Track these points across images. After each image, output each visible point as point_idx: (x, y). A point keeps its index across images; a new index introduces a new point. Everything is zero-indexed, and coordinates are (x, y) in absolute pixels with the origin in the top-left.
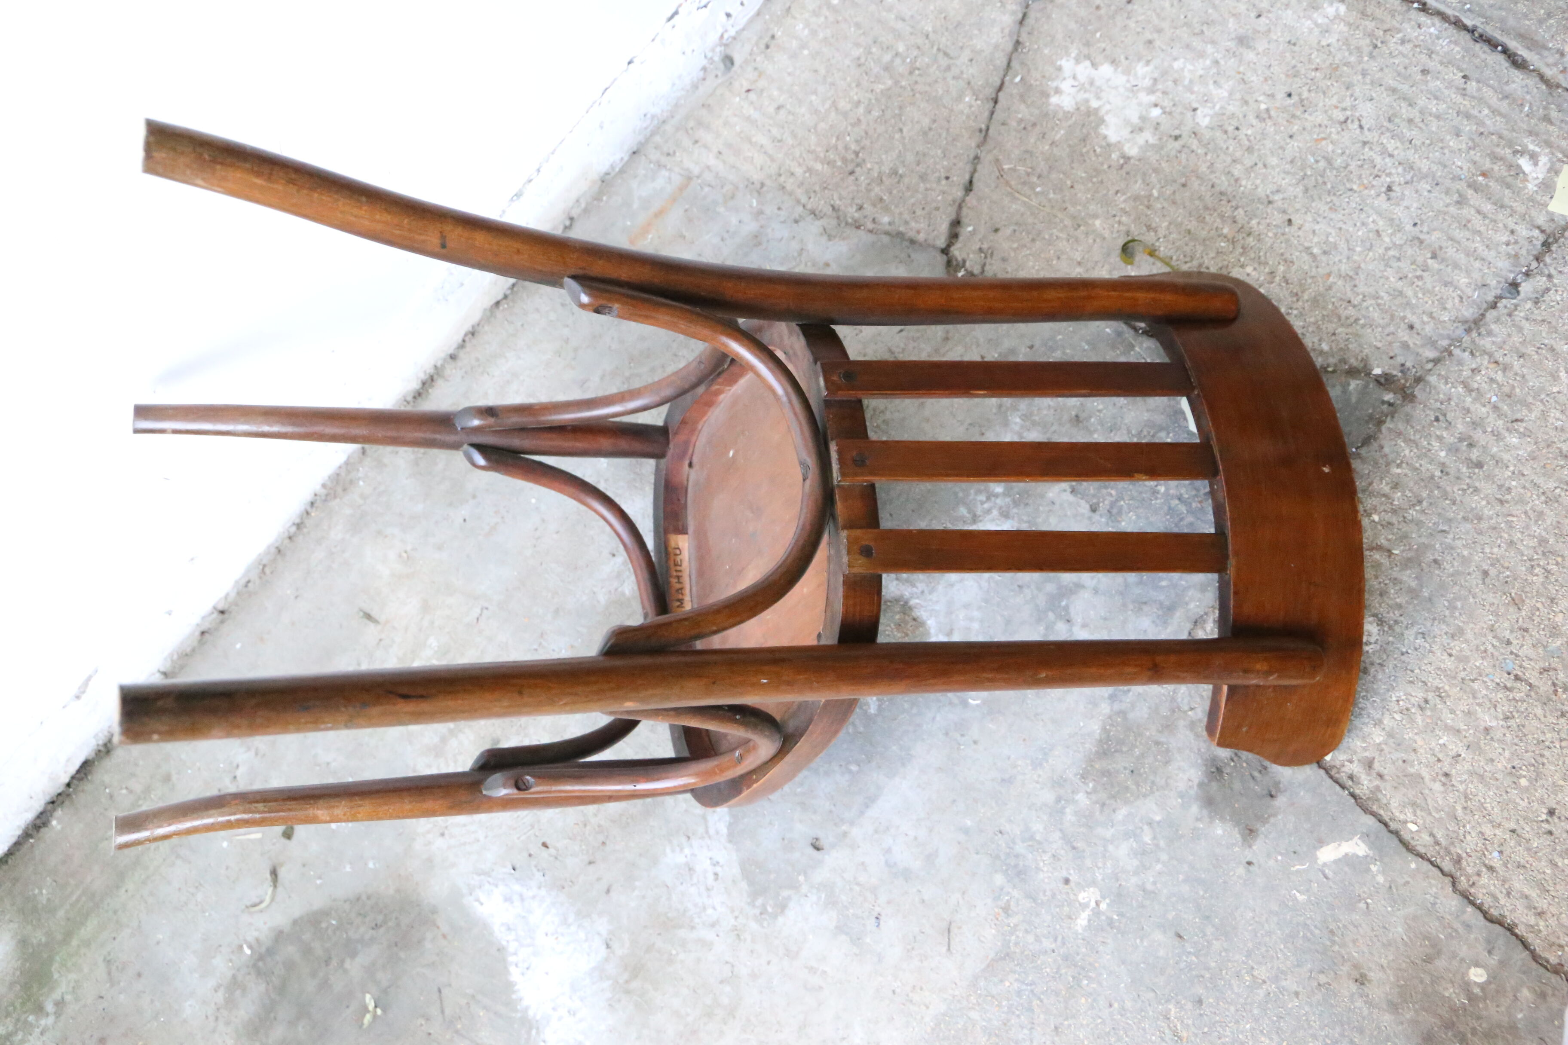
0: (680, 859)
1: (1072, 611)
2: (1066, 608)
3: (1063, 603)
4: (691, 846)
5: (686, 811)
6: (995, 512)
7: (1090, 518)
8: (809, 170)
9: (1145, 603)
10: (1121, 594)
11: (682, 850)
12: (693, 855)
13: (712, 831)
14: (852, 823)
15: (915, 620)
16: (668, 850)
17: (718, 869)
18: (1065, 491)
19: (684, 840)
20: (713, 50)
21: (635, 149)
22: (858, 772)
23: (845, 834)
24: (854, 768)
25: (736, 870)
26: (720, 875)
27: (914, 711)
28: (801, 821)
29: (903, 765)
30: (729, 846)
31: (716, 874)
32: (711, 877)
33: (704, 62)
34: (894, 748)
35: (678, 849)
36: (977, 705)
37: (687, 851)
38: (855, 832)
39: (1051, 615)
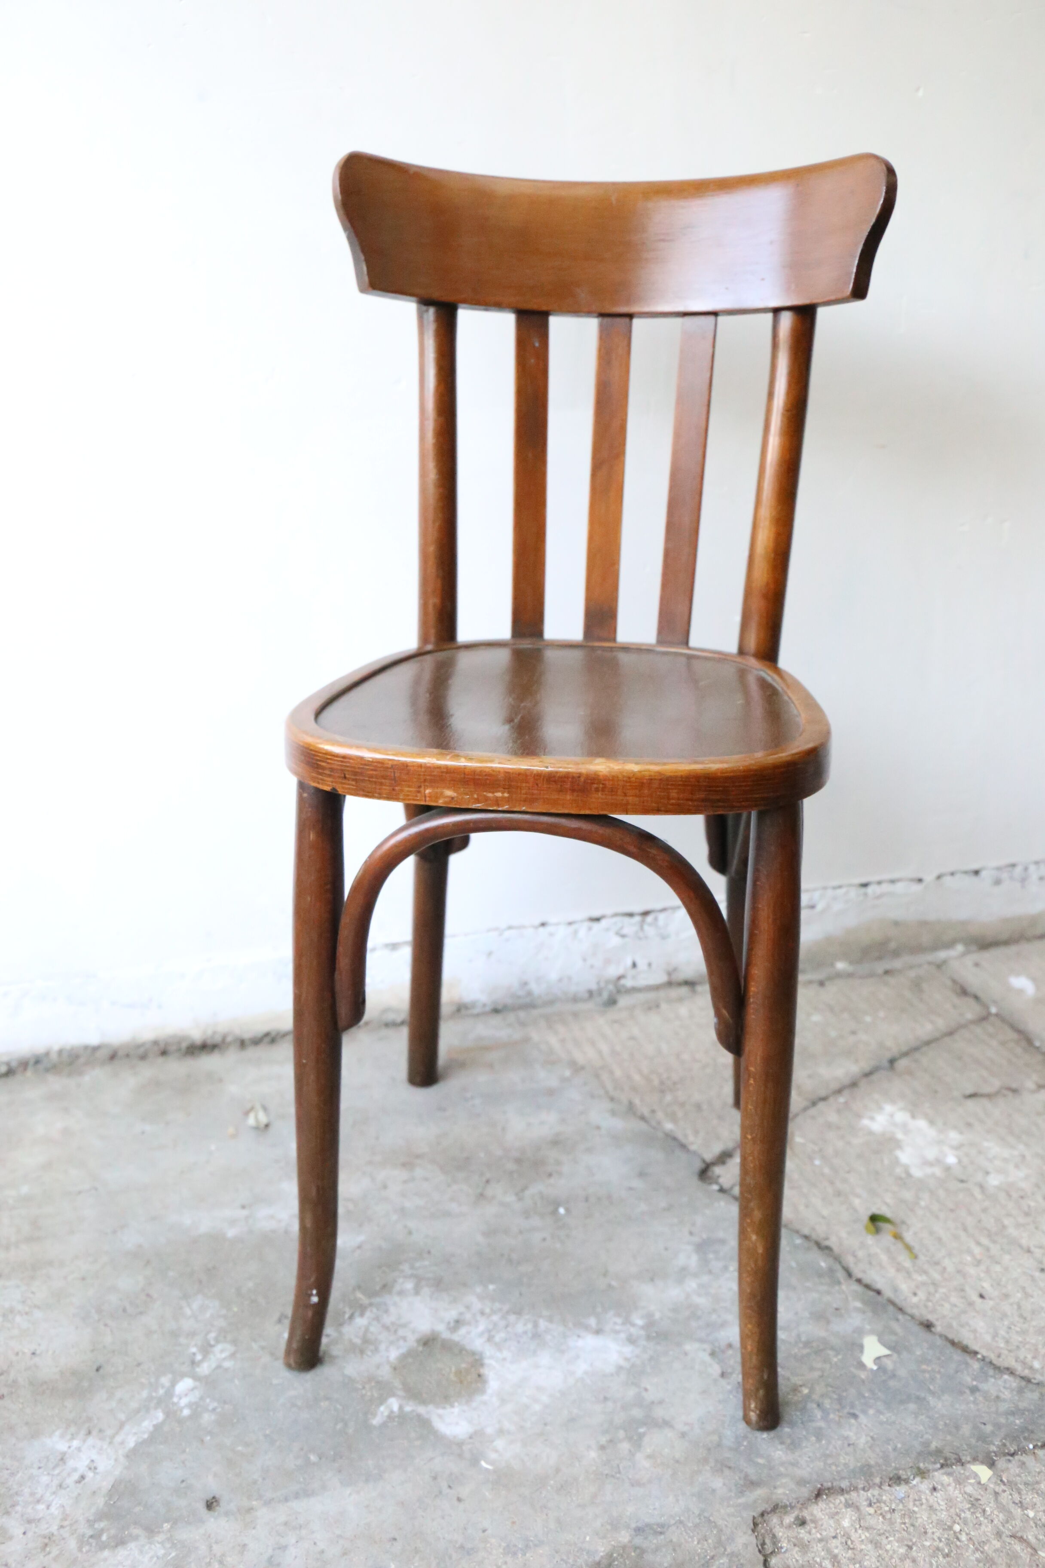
0: (62, 1446)
1: (646, 1440)
2: (641, 1436)
3: (641, 1430)
4: (84, 1441)
5: (111, 1411)
6: (623, 1336)
7: (715, 1381)
8: (629, 1077)
9: (730, 1468)
10: (709, 1450)
11: (73, 1438)
12: (79, 1449)
13: (118, 1439)
14: (268, 1503)
15: (479, 1376)
16: (57, 1433)
17: (90, 1474)
18: (704, 1350)
19: (83, 1432)
20: (608, 982)
21: (500, 1007)
22: (314, 1464)
23: (250, 1510)
24: (313, 1458)
25: (106, 1485)
26: (86, 1480)
27: (418, 1443)
28: (215, 1475)
29: (367, 1481)
30: (122, 1459)
31: (83, 1477)
32: (76, 1476)
33: (594, 987)
34: (370, 1462)
35: (69, 1437)
36: (487, 1469)
37: (75, 1443)
38: (263, 1514)
39: (621, 1434)
